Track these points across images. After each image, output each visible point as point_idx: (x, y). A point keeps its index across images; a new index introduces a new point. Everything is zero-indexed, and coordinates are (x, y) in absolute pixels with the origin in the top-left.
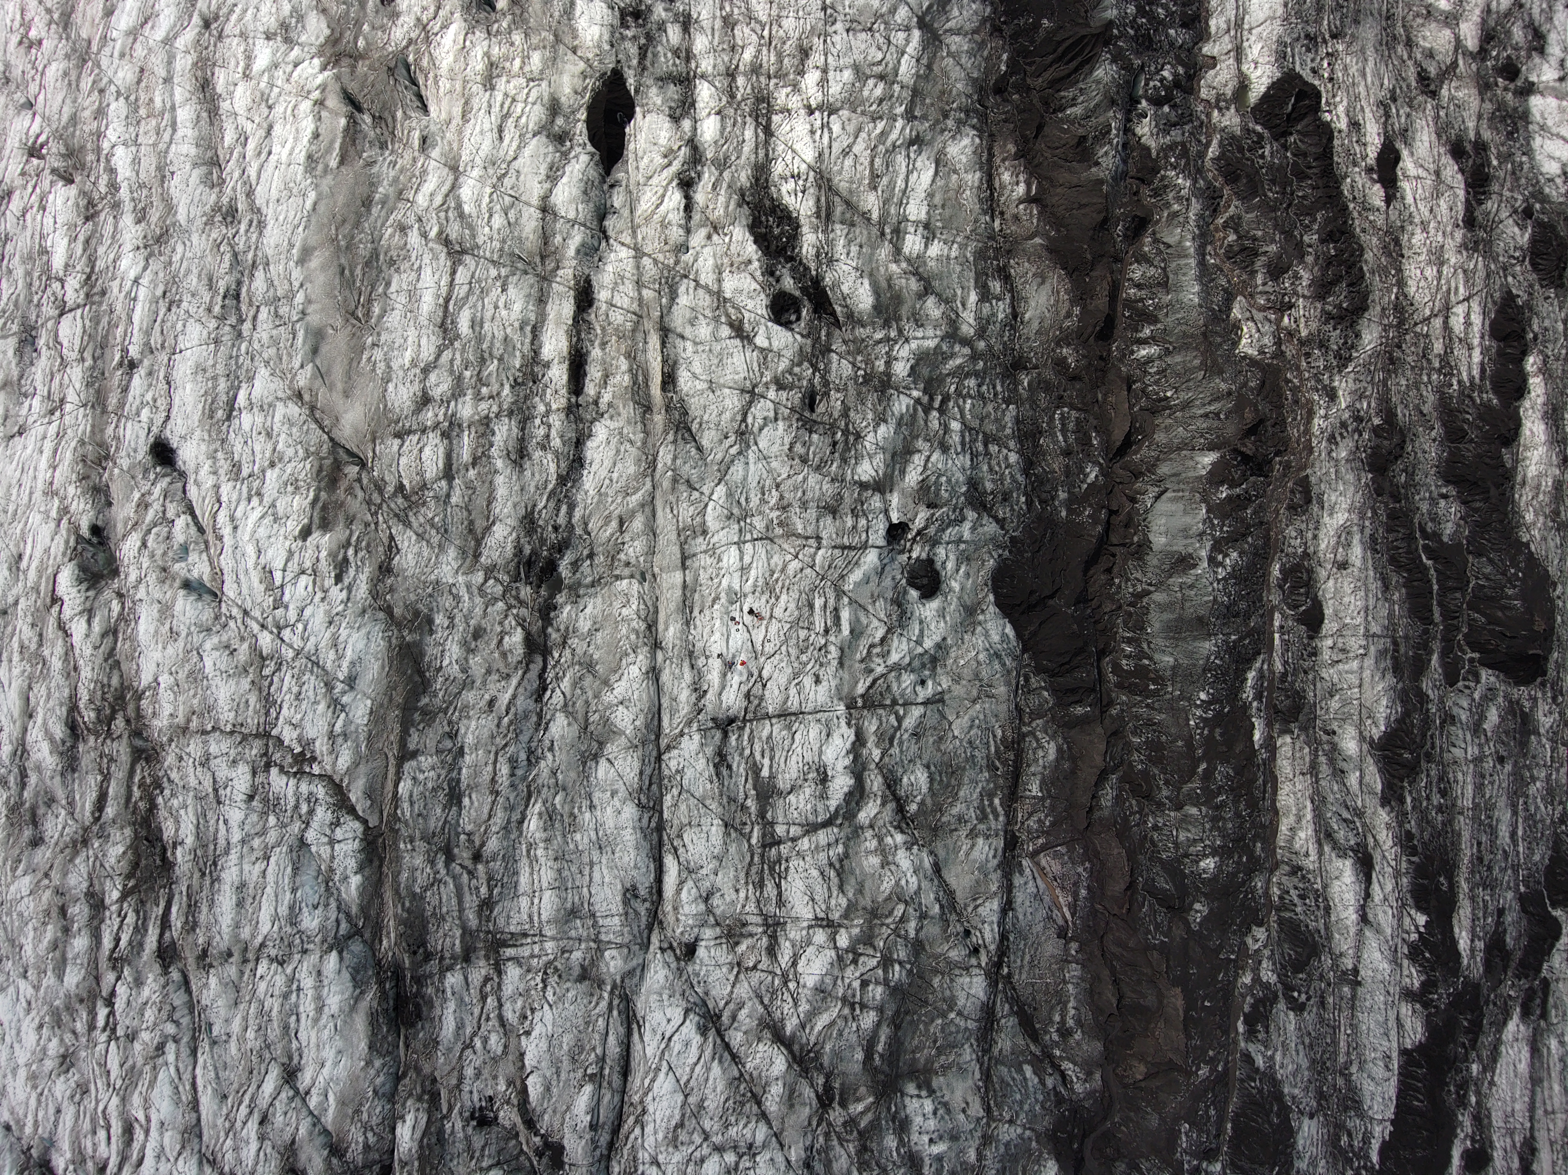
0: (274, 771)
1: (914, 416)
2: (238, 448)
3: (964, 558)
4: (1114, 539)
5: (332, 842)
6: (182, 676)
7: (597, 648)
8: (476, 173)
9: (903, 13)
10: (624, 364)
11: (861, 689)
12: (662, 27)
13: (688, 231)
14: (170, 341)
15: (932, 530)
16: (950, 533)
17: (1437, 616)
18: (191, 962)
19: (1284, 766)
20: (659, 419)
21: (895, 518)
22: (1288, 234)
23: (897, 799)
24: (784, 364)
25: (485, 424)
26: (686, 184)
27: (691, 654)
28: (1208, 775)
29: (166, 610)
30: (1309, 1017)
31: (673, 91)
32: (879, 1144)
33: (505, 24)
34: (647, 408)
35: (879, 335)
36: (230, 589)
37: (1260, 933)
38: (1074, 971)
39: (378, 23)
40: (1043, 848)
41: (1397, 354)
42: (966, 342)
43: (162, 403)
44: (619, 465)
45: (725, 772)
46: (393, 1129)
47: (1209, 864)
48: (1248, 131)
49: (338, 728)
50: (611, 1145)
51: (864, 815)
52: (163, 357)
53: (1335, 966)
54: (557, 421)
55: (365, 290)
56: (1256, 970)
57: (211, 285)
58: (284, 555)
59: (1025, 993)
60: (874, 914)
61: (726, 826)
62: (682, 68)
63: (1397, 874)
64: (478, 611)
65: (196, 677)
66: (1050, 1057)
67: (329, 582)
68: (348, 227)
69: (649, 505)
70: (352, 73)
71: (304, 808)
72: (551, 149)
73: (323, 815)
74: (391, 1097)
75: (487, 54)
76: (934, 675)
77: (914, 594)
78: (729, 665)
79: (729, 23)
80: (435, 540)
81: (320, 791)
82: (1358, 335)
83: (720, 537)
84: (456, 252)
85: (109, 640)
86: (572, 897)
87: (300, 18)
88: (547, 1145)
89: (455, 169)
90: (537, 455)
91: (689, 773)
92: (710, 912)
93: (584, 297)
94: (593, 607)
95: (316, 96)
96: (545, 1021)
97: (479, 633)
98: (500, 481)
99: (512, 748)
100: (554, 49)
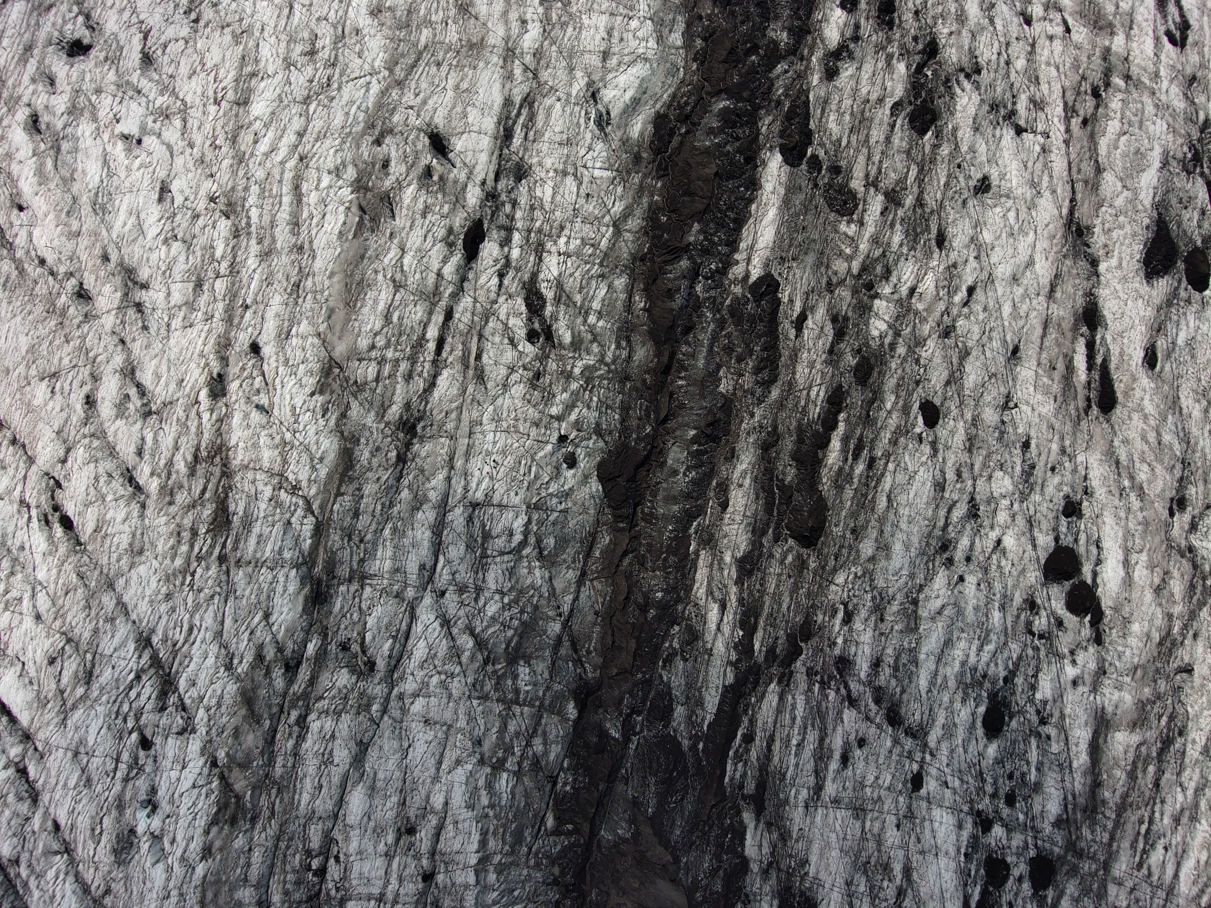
0: (283, 491)
1: (579, 392)
2: (289, 352)
3: (588, 455)
4: (653, 458)
5: (302, 524)
6: (249, 444)
7: (427, 464)
8: (412, 253)
9: (607, 218)
10: (460, 347)
11: (534, 501)
12: (503, 204)
13: (498, 295)
14: (266, 300)
15: (577, 441)
16: (584, 443)
17: (775, 514)
18: (232, 563)
19: (701, 562)
20: (471, 372)
21: (563, 433)
22: (747, 345)
23: (540, 548)
24: (528, 360)
25: (396, 362)
26: (501, 275)
27: (466, 474)
28: (665, 559)
29: (246, 416)
30: (689, 664)
31: (503, 233)
32: (505, 682)
33: (435, 188)
34: (467, 367)
35: (571, 355)
36: (276, 412)
37: (677, 628)
38: (597, 629)
39: (379, 176)
40: (596, 578)
41: (785, 402)
42: (606, 364)
43: (258, 327)
44: (450, 389)
45: (471, 524)
46: (305, 647)
47: (659, 595)
48: (744, 296)
49: (313, 478)
50: (395, 666)
51: (524, 553)
52: (262, 307)
53: (704, 646)
54: (427, 365)
55: (355, 295)
56: (671, 642)
57: (288, 278)
58: (302, 402)
59: (576, 634)
60: (521, 592)
61: (467, 546)
62: (509, 223)
63: (735, 613)
64: (380, 440)
65: (256, 446)
66: (581, 661)
67: (319, 416)
68: (352, 266)
69: (460, 408)
70: (365, 197)
71: (293, 508)
72: (446, 249)
73: (300, 512)
74: (307, 632)
75: (425, 202)
76: (566, 501)
77: (565, 465)
78: (481, 481)
79: (532, 208)
80: (367, 407)
81: (301, 502)
82: (770, 392)
83: (487, 428)
84: (397, 286)
85: (219, 423)
86: (398, 564)
87: (345, 166)
88: (369, 661)
89: (403, 250)
90: (416, 378)
91: (456, 522)
92: (454, 580)
93: (449, 315)
94: (428, 447)
95: (347, 204)
96: (378, 611)
97: (378, 449)
98: (398, 386)
99: (383, 499)
100: (455, 205)
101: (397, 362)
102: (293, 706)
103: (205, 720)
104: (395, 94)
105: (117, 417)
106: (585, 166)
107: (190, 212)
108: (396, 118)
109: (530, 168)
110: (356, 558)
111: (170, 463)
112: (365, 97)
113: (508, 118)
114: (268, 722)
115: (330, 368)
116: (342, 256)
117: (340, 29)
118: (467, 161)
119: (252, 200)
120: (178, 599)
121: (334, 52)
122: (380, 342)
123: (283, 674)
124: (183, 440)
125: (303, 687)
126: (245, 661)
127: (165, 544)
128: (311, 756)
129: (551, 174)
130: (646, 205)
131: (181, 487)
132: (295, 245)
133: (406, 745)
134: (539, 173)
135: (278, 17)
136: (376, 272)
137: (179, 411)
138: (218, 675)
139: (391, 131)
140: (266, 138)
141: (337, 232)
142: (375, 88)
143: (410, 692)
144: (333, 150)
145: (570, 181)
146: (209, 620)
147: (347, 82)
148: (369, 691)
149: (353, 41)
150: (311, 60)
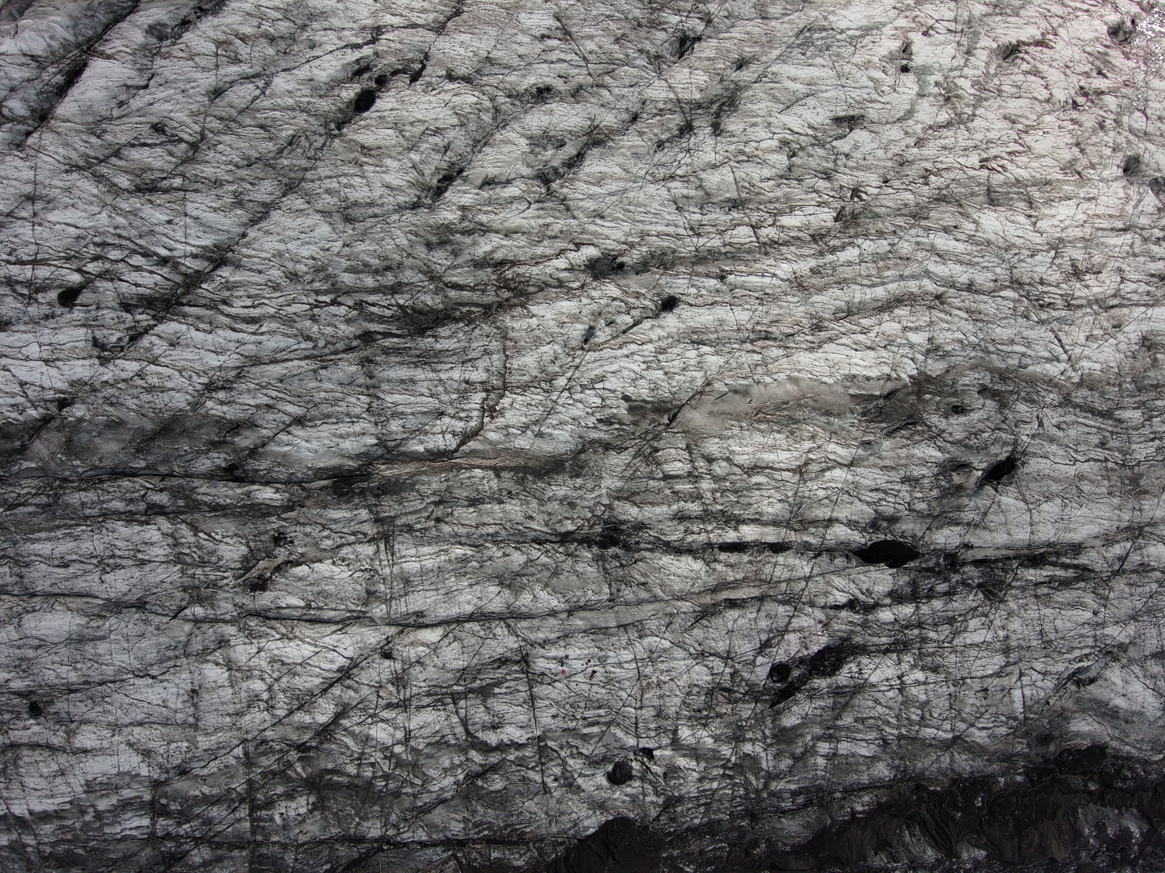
0: (483, 395)
1: (719, 759)
2: (675, 350)
3: (634, 798)
5: (442, 432)
6: (536, 332)
7: (567, 577)
8: (850, 477)
9: (962, 726)
10: (739, 577)
11: (550, 743)
12: (946, 580)
13: (823, 607)
14: (738, 301)
15: (650, 776)
16: (649, 788)
18: (363, 353)
20: (708, 599)
21: (656, 753)
23: (484, 772)
24: (746, 675)
26: (851, 605)
27: (566, 636)
29: (575, 318)
31: (908, 590)
32: (279, 783)
33: (943, 483)
34: (714, 591)
35: (767, 732)
36: (590, 355)
39: (941, 406)
40: (459, 862)
42: (766, 785)
43: (700, 301)
44: (678, 579)
45: (495, 665)
46: (267, 483)
49: (511, 430)
50: (266, 619)
51: (473, 754)
52: (728, 298)
54: (702, 537)
55: (774, 418)
57: (774, 321)
58: (612, 387)
59: (372, 860)
60: (414, 766)
61: (464, 669)
62: (922, 594)
64: (585, 503)
65: (537, 342)
67: (598, 415)
68: (813, 404)
69: (655, 599)
70: (909, 394)
71: (462, 414)
72: (867, 521)
73: (458, 425)
74: (287, 483)
75: (924, 476)
76: (561, 786)
77: (610, 768)
78: (561, 661)
79: (951, 620)
80: (626, 473)
81: (473, 423)
83: (638, 647)
84: (800, 471)
85: (555, 283)
86: (416, 580)
87: (943, 357)
88: (266, 580)
89: (851, 465)
90: (682, 528)
91: (494, 643)
92: (411, 665)
93: (778, 548)
94: (591, 571)
95: (893, 375)
96: (342, 573)
97: (572, 505)
98: (665, 508)
99: (504, 533)
100: (928, 515)
101: (698, 497)
102: (175, 493)
103: (124, 375)
104: (1053, 397)
105: (530, 138)
106: (1021, 675)
107: (831, 165)
108: (1022, 407)
109: (1002, 601)
110: (411, 519)
111: (485, 230)
112: (1039, 360)
113: (1058, 554)
114: (142, 464)
115: (667, 411)
116: (823, 387)
117: (1115, 302)
118: (991, 517)
119: (868, 246)
120: (293, 290)
121: (1084, 302)
122: (720, 468)
123: (218, 467)
124: (521, 241)
125: (206, 499)
126: (225, 408)
127: (369, 253)
128: (106, 539)
129: (1001, 633)
130: (989, 770)
131: (455, 254)
132: (821, 319)
133: (154, 671)
134: (998, 617)
135: (1110, 216)
136: (813, 438)
137: (559, 224)
138: (195, 377)
139: (1003, 405)
140: (955, 243)
141: (854, 372)
142: (1053, 370)
143: (233, 655)
144: (961, 336)
145: (999, 660)
146: (272, 343)
147: (1052, 330)
148: (222, 595)
149: (1105, 324)
150: (1068, 274)
